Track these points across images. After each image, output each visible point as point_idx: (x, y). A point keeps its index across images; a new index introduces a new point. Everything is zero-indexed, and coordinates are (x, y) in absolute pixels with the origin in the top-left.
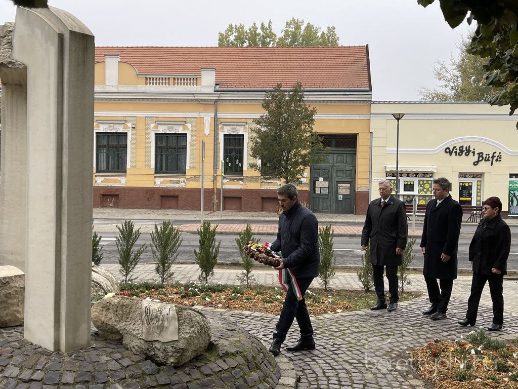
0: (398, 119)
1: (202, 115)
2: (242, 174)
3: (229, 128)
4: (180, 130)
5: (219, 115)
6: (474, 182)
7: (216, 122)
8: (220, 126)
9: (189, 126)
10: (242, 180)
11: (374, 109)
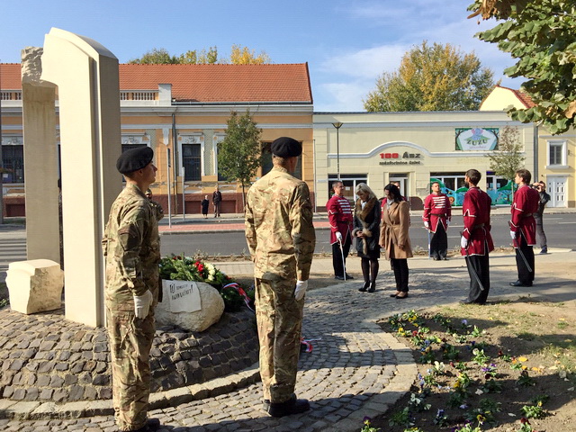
0: (338, 128)
1: (160, 126)
2: (200, 180)
3: (187, 138)
4: (141, 141)
5: (177, 127)
6: (402, 180)
7: (175, 133)
8: (178, 136)
9: (149, 137)
10: (201, 185)
11: (316, 118)
